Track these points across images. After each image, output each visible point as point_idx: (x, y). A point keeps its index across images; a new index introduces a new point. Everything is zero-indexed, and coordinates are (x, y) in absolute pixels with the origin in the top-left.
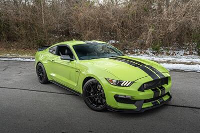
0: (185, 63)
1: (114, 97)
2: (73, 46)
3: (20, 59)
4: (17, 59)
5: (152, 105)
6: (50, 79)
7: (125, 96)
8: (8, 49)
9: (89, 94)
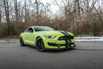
0: (87, 39)
1: (48, 43)
2: (34, 27)
3: (16, 41)
4: (15, 41)
5: (65, 47)
6: (25, 43)
7: (52, 42)
8: (12, 38)
9: (38, 44)
